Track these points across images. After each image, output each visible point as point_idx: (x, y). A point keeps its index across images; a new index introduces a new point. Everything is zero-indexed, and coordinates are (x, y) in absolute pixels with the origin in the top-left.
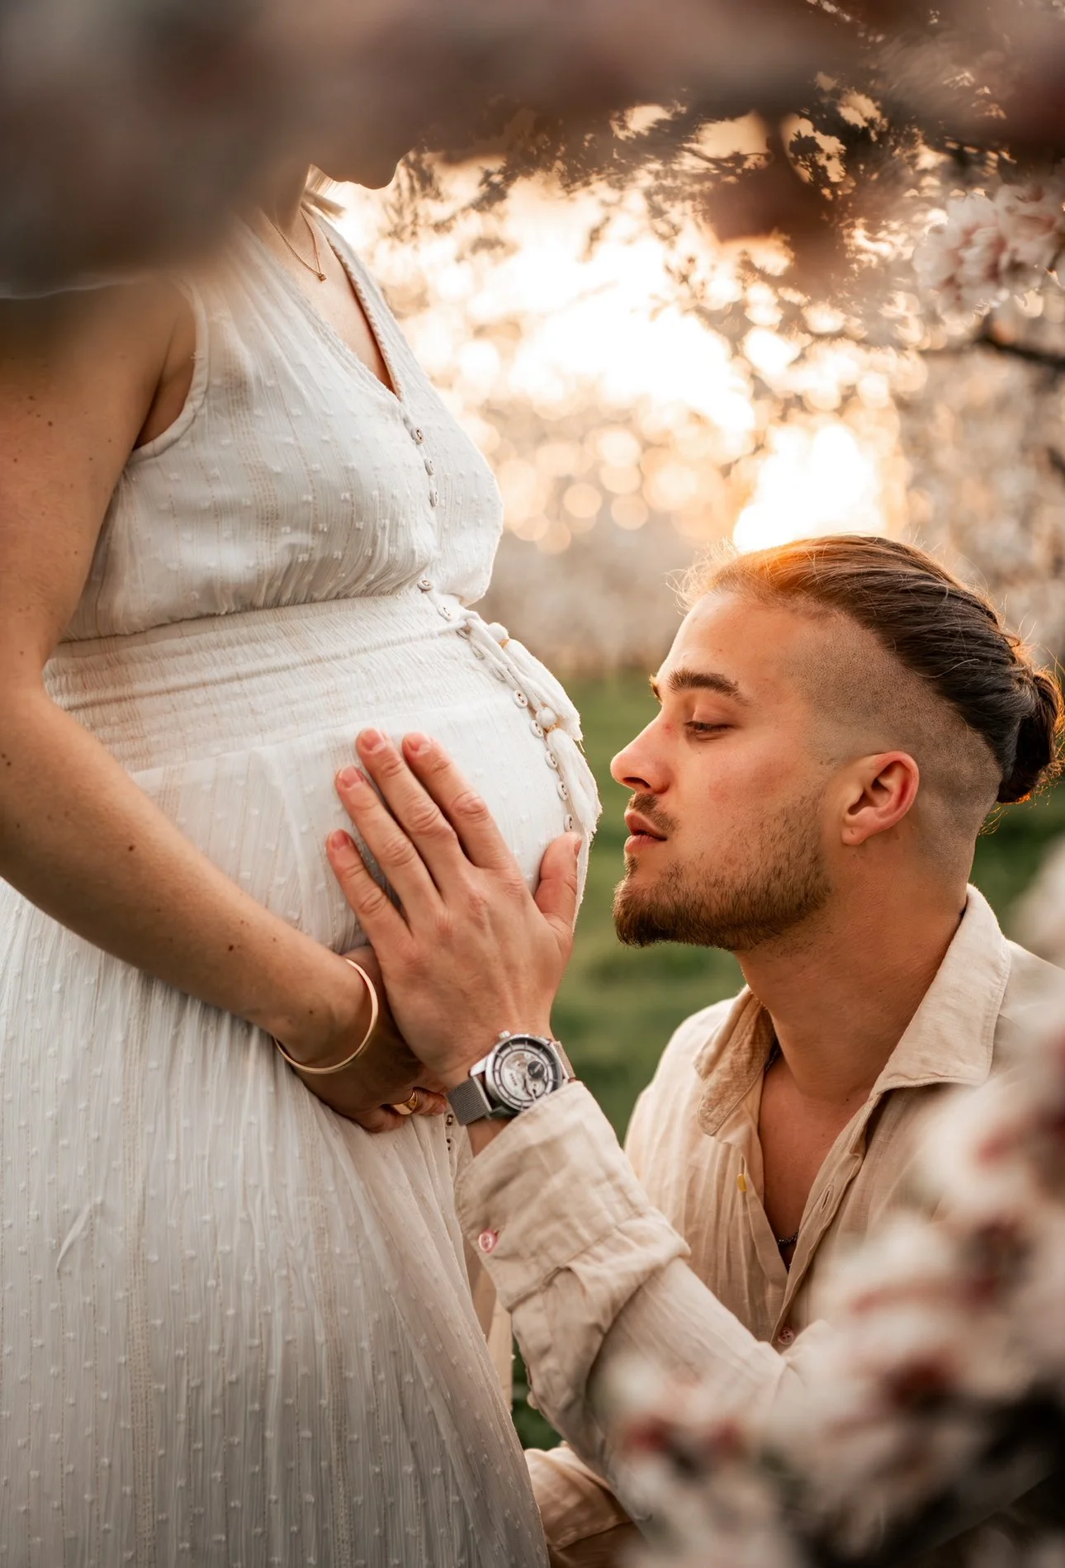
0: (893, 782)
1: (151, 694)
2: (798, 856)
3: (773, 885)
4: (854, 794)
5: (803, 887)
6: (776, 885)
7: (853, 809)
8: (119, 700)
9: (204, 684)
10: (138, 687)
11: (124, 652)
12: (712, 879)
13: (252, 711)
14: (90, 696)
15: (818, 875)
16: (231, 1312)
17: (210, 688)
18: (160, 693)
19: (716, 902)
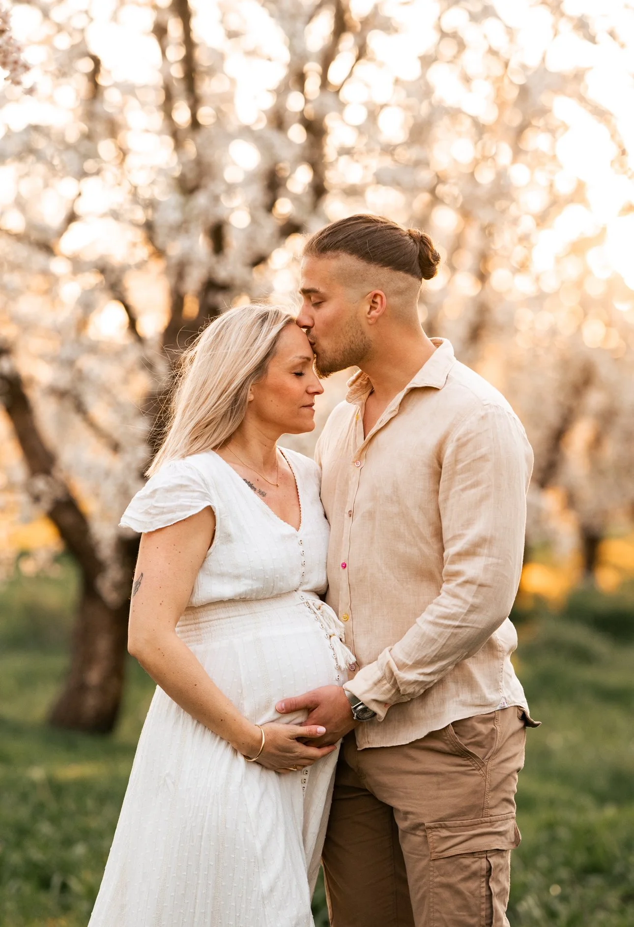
0: (378, 300)
1: (204, 622)
2: (356, 334)
3: (352, 346)
4: (368, 308)
5: (362, 344)
6: (353, 346)
7: (369, 313)
8: (196, 624)
9: (219, 619)
10: (201, 620)
11: (197, 611)
12: (334, 350)
13: (232, 628)
14: (187, 622)
15: (365, 338)
16: (197, 805)
17: (221, 620)
18: (206, 621)
19: (339, 358)
